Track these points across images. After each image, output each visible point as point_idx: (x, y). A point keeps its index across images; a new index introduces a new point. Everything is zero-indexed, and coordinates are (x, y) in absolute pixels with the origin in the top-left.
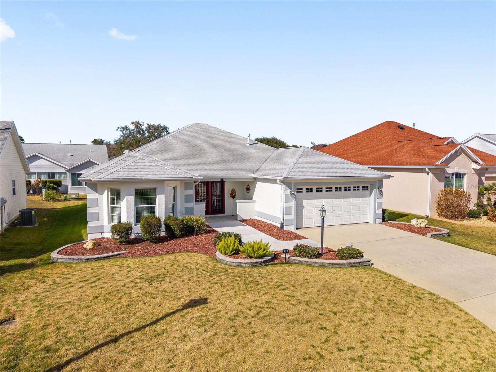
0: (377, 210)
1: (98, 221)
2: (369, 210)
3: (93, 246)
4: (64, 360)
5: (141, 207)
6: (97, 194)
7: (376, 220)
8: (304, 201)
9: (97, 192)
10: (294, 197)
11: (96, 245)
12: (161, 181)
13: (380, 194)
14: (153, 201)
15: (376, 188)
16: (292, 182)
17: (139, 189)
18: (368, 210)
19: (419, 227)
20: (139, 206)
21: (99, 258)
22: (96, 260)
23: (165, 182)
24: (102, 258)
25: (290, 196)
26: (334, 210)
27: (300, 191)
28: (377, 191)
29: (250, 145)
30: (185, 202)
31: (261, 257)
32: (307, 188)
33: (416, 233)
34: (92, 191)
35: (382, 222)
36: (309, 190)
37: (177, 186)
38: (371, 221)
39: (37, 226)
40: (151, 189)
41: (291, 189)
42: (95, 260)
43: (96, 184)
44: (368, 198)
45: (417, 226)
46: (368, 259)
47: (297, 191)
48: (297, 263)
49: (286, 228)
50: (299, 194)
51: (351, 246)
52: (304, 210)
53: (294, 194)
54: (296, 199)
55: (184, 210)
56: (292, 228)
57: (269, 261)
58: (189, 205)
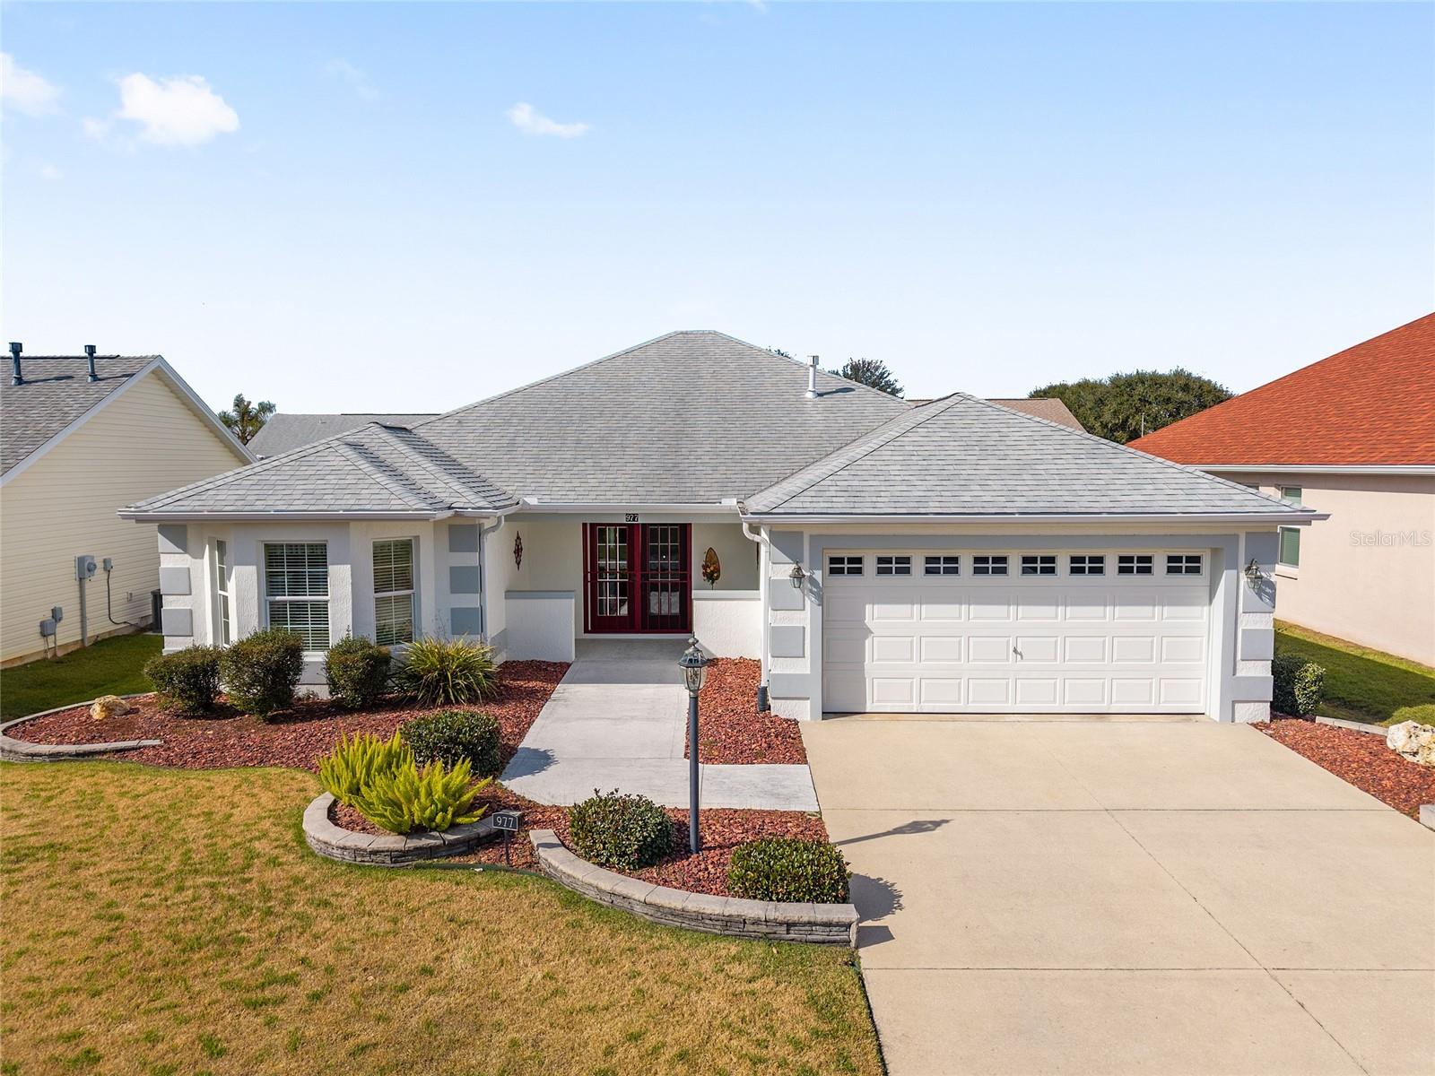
0: (1240, 665)
1: (192, 636)
2: (1204, 662)
3: (103, 714)
5: (284, 603)
6: (187, 556)
7: (1236, 705)
8: (868, 607)
9: (186, 551)
10: (811, 591)
11: (113, 710)
12: (341, 522)
13: (1259, 594)
14: (320, 583)
15: (1234, 566)
16: (802, 533)
17: (275, 545)
18: (1200, 660)
19: (1422, 762)
20: (278, 598)
21: (63, 756)
22: (55, 761)
23: (352, 524)
24: (70, 756)
25: (790, 585)
26: (1015, 651)
27: (849, 569)
28: (1244, 579)
29: (820, 395)
30: (452, 592)
31: (417, 830)
32: (880, 555)
33: (1381, 794)
34: (171, 546)
35: (1273, 717)
36: (894, 566)
37: (418, 536)
38: (1213, 709)
40: (291, 546)
41: (797, 560)
42: (51, 761)
43: (184, 527)
44: (1199, 608)
45: (1415, 760)
46: (846, 912)
47: (827, 566)
48: (549, 877)
49: (779, 709)
50: (846, 580)
51: (937, 824)
52: (868, 642)
53: (812, 581)
54: (821, 599)
55: (447, 616)
56: (803, 712)
57: (450, 849)
58: (468, 601)
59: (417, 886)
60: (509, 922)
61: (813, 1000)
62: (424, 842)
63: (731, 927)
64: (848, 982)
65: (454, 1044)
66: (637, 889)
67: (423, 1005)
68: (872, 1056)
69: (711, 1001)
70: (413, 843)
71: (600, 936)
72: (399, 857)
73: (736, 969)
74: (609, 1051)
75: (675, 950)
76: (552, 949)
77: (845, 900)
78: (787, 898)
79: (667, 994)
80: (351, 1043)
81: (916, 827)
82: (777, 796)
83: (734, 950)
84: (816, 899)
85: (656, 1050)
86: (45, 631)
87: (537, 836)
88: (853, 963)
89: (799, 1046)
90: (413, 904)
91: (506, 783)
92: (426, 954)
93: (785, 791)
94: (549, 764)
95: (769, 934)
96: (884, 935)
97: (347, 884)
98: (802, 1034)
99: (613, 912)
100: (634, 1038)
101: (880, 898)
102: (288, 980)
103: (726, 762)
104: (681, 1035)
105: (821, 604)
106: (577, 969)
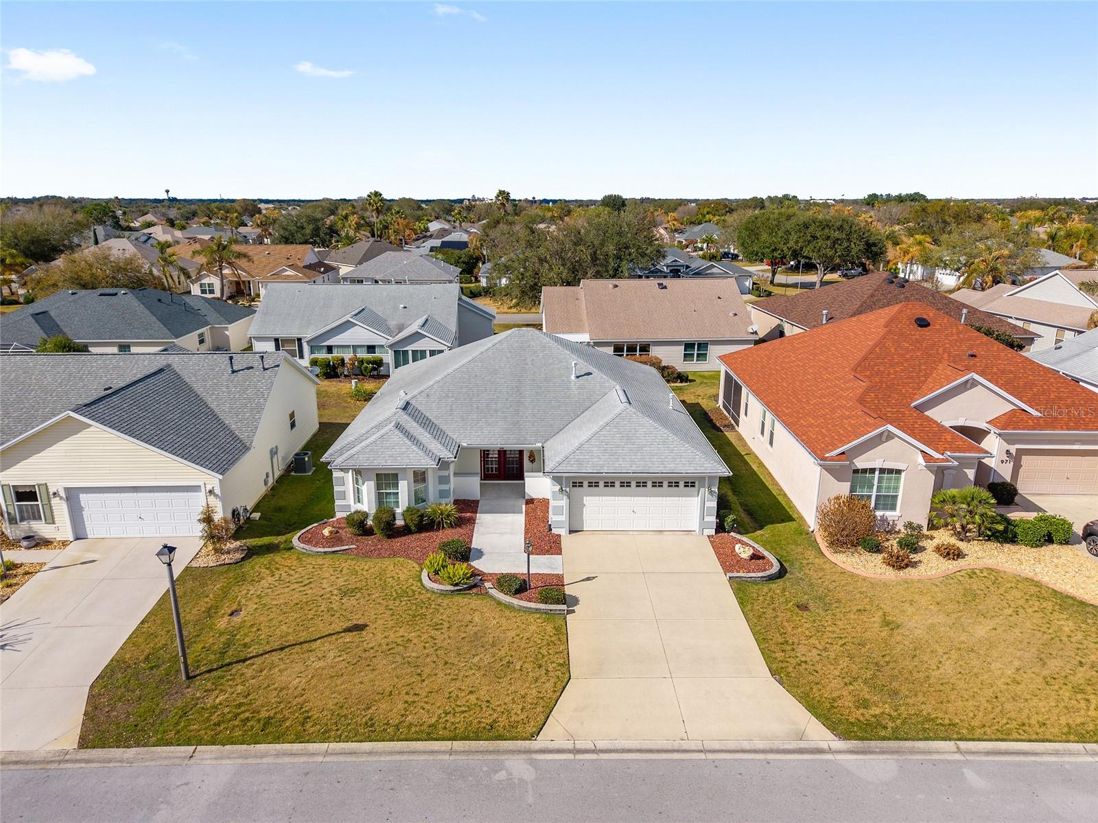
0: (706, 517)
1: (345, 499)
3: (329, 534)
4: (249, 656)
7: (704, 530)
8: (585, 498)
10: (565, 494)
13: (712, 496)
14: (396, 487)
15: (704, 487)
16: (562, 477)
17: (378, 475)
18: (694, 514)
20: (381, 492)
25: (558, 493)
26: (633, 511)
27: (577, 484)
28: (707, 492)
29: (578, 377)
30: (439, 485)
31: (457, 585)
32: (589, 481)
35: (715, 533)
36: (593, 484)
37: (427, 468)
38: (696, 530)
39: (310, 474)
40: (383, 474)
41: (561, 485)
44: (693, 499)
45: (740, 555)
46: (564, 607)
47: (571, 484)
48: (492, 597)
49: (554, 531)
50: (578, 489)
51: (594, 578)
52: (584, 509)
53: (566, 492)
54: (569, 497)
55: (438, 493)
56: (563, 532)
57: (465, 589)
58: (445, 487)
59: (460, 600)
60: (485, 610)
61: (555, 628)
62: (459, 588)
63: (537, 611)
64: (563, 623)
65: (482, 637)
66: (515, 601)
67: (472, 630)
68: (565, 639)
69: (533, 628)
70: (456, 588)
71: (507, 613)
72: (453, 591)
73: (538, 621)
74: (513, 638)
75: (525, 616)
76: (497, 617)
77: (564, 604)
78: (551, 604)
79: (524, 626)
80: (461, 637)
81: (588, 579)
82: (551, 568)
83: (538, 616)
84: (558, 604)
85: (522, 638)
86: (266, 483)
87: (488, 585)
88: (565, 618)
89: (550, 636)
90: (461, 605)
91: (472, 563)
92: (469, 618)
93: (554, 566)
94: (482, 555)
95: (546, 612)
96: (573, 611)
97: (442, 599)
98: (552, 634)
99: (509, 607)
100: (518, 635)
101: (575, 601)
102: (441, 624)
103: (537, 554)
104: (527, 635)
105: (569, 498)
106: (503, 621)
